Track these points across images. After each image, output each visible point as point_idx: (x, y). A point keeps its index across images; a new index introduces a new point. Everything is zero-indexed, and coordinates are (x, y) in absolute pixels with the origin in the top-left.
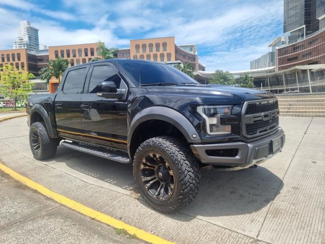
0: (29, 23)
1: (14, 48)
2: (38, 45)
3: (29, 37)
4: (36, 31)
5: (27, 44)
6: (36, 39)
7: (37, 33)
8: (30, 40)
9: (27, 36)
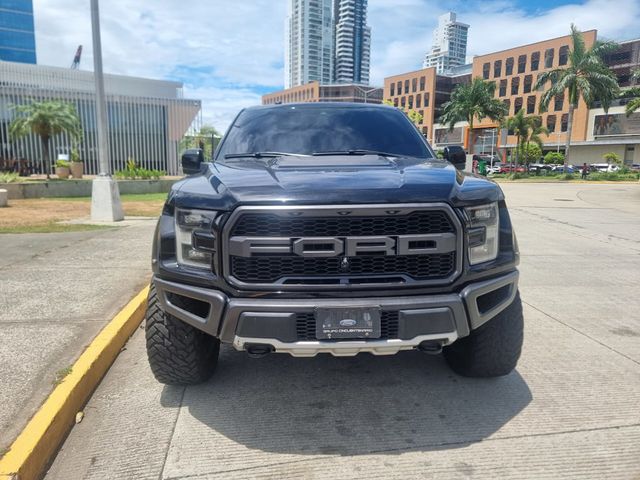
0: (453, 17)
1: (425, 67)
2: (464, 56)
3: (451, 44)
4: (465, 28)
5: (446, 58)
6: (462, 46)
7: (466, 33)
8: (451, 48)
9: (447, 43)
